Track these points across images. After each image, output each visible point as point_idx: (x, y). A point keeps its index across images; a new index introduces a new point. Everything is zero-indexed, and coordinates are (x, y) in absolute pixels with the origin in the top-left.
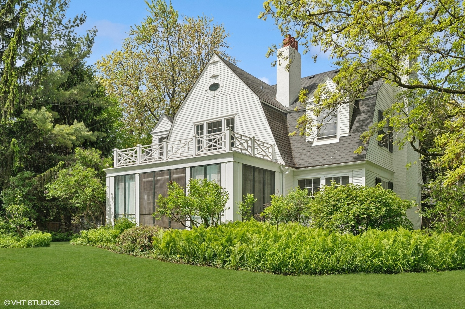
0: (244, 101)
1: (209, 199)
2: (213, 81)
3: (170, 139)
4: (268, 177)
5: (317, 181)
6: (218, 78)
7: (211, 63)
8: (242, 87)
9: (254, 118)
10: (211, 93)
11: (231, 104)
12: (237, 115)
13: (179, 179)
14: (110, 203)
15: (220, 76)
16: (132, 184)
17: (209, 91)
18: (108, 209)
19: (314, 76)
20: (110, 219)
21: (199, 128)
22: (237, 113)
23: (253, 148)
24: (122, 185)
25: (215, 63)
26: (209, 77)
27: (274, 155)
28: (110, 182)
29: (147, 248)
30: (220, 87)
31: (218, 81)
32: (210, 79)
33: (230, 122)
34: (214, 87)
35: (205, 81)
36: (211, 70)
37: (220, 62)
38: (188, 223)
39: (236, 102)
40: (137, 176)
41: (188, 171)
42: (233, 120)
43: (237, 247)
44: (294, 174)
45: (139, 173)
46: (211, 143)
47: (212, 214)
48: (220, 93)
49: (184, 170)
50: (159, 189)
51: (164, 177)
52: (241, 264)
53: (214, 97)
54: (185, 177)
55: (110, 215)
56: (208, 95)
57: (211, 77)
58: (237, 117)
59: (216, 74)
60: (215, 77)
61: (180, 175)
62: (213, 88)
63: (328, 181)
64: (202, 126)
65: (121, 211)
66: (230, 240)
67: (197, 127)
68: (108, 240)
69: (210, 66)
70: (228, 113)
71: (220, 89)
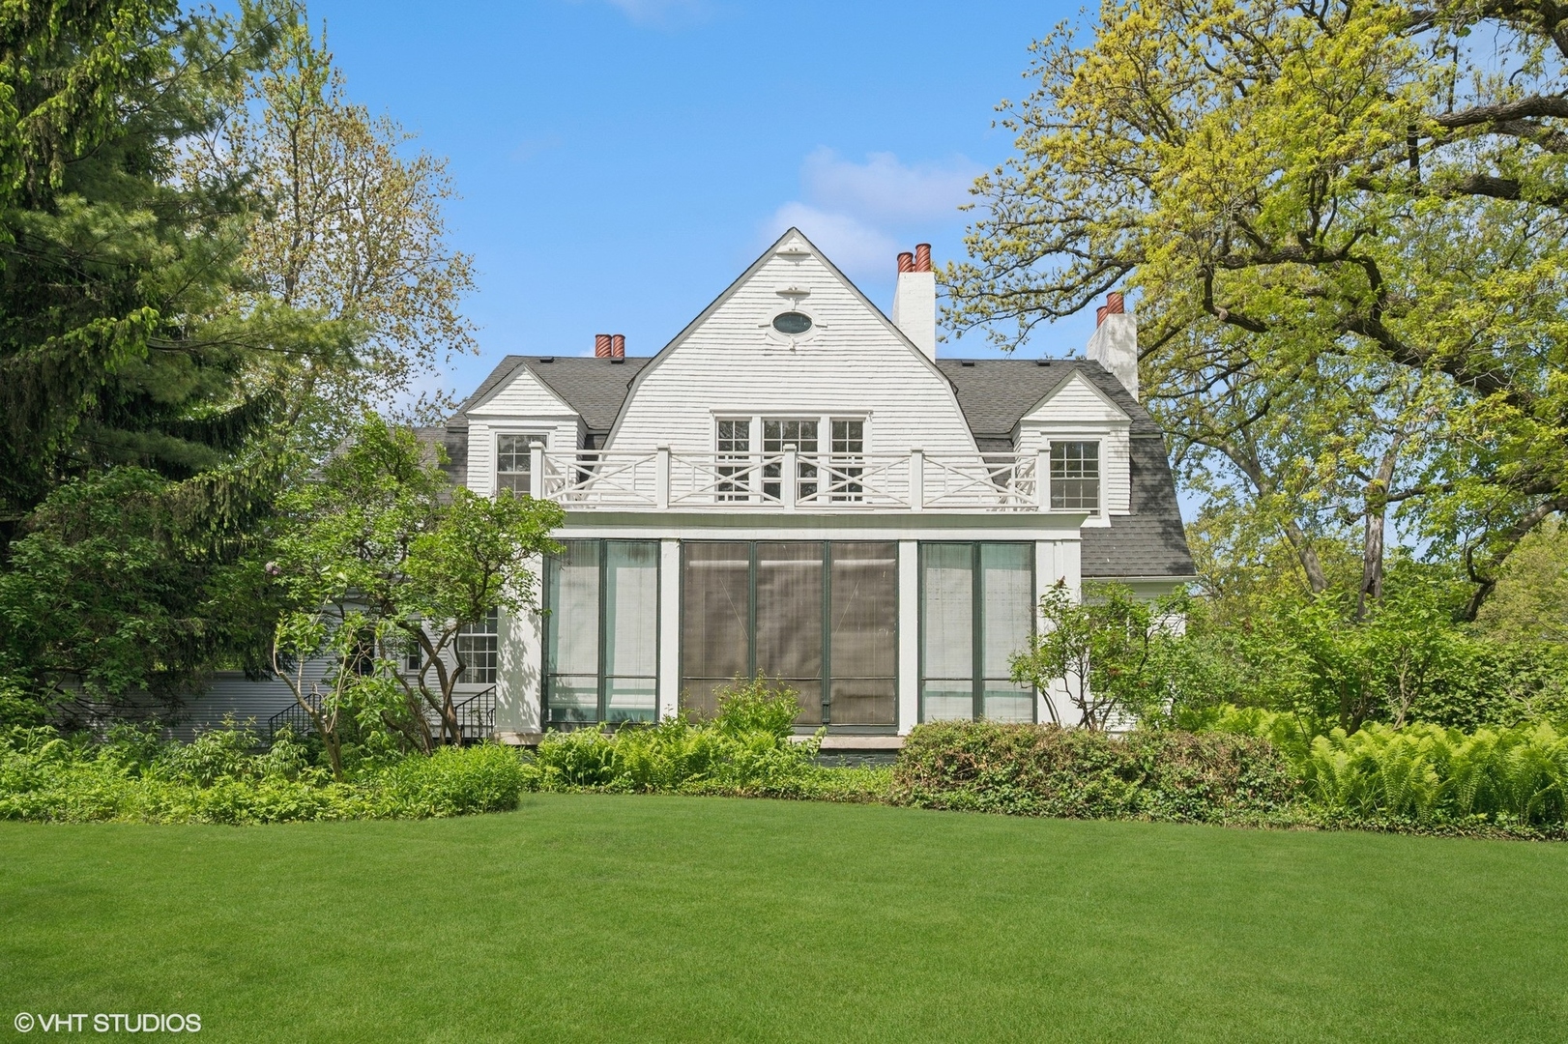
0: (897, 380)
2: (788, 306)
3: (614, 446)
6: (804, 302)
7: (779, 254)
8: (890, 343)
9: (931, 431)
10: (780, 338)
11: (852, 381)
12: (875, 414)
14: (521, 633)
15: (811, 296)
16: (641, 572)
17: (772, 330)
18: (507, 656)
21: (731, 432)
22: (874, 409)
25: (796, 256)
26: (775, 290)
30: (813, 326)
31: (803, 307)
32: (775, 296)
33: (849, 433)
34: (793, 323)
35: (758, 299)
36: (778, 273)
37: (812, 257)
39: (872, 381)
41: (908, 556)
42: (857, 428)
45: (679, 540)
48: (811, 342)
49: (891, 548)
50: (777, 597)
51: (801, 562)
53: (793, 350)
54: (894, 572)
55: (518, 679)
56: (768, 340)
57: (778, 293)
58: (874, 420)
59: (803, 287)
60: (793, 294)
61: (875, 562)
62: (790, 325)
64: (743, 426)
65: (581, 663)
67: (724, 427)
69: (776, 261)
70: (847, 403)
71: (813, 332)
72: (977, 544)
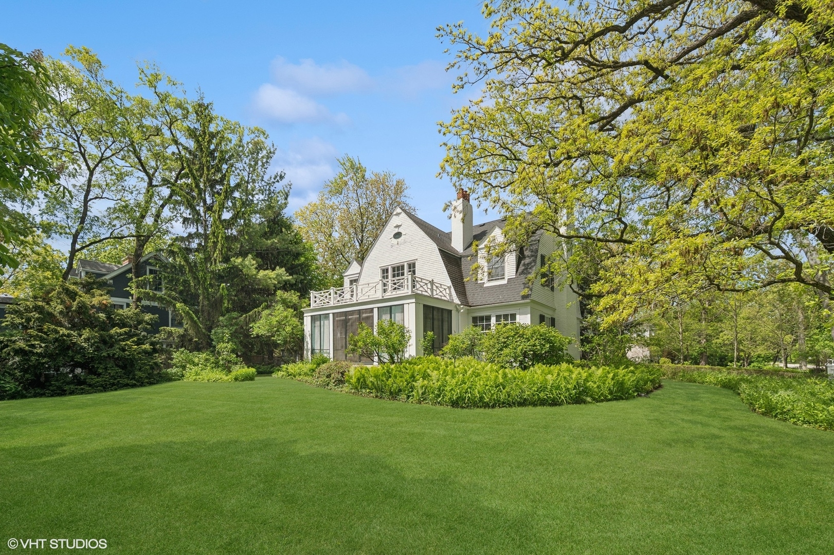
0: (423, 247)
1: (395, 338)
2: (396, 230)
3: (360, 282)
4: (445, 315)
5: (488, 318)
6: (401, 228)
7: (394, 215)
8: (422, 235)
10: (395, 241)
11: (413, 250)
12: (418, 259)
13: (368, 318)
14: (308, 339)
15: (402, 225)
16: (326, 322)
17: (393, 239)
18: (306, 345)
19: (484, 224)
20: (308, 355)
21: (385, 271)
22: (418, 257)
23: (432, 290)
24: (318, 323)
25: (398, 214)
26: (393, 226)
27: (450, 295)
28: (307, 320)
29: (340, 382)
30: (402, 235)
31: (400, 230)
32: (394, 228)
33: (412, 266)
34: (398, 235)
35: (390, 230)
36: (394, 221)
37: (402, 213)
38: (376, 359)
39: (417, 249)
40: (331, 316)
41: (376, 311)
42: (414, 264)
43: (420, 383)
44: (468, 312)
45: (332, 313)
46: (396, 286)
47: (397, 351)
48: (402, 240)
49: (372, 310)
50: (350, 327)
51: (354, 316)
52: (423, 399)
53: (398, 244)
54: (373, 316)
55: (307, 350)
56: (392, 242)
58: (418, 262)
59: (399, 224)
60: (398, 226)
61: (369, 314)
62: (397, 236)
63: (498, 318)
64: (387, 270)
65: (317, 347)
66: (413, 376)
67: (383, 271)
68: (306, 374)
69: (394, 217)
70: (410, 258)
71: (403, 237)
72: (391, 307)
